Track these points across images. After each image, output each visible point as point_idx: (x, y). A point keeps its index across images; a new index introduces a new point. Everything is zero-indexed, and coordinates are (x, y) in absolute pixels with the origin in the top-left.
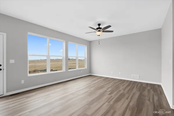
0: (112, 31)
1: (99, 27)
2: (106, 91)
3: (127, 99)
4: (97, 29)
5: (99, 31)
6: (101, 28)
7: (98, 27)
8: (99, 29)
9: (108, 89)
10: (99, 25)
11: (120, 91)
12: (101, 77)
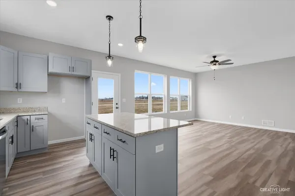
0: (232, 63)
1: (215, 60)
2: (224, 136)
3: (252, 143)
4: (212, 62)
5: (215, 64)
6: (217, 61)
7: (213, 59)
8: (214, 62)
9: (226, 134)
10: (215, 57)
11: (242, 137)
12: (214, 123)
